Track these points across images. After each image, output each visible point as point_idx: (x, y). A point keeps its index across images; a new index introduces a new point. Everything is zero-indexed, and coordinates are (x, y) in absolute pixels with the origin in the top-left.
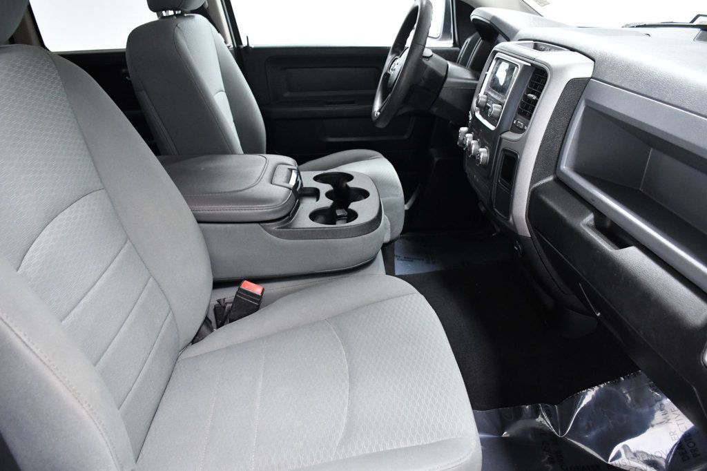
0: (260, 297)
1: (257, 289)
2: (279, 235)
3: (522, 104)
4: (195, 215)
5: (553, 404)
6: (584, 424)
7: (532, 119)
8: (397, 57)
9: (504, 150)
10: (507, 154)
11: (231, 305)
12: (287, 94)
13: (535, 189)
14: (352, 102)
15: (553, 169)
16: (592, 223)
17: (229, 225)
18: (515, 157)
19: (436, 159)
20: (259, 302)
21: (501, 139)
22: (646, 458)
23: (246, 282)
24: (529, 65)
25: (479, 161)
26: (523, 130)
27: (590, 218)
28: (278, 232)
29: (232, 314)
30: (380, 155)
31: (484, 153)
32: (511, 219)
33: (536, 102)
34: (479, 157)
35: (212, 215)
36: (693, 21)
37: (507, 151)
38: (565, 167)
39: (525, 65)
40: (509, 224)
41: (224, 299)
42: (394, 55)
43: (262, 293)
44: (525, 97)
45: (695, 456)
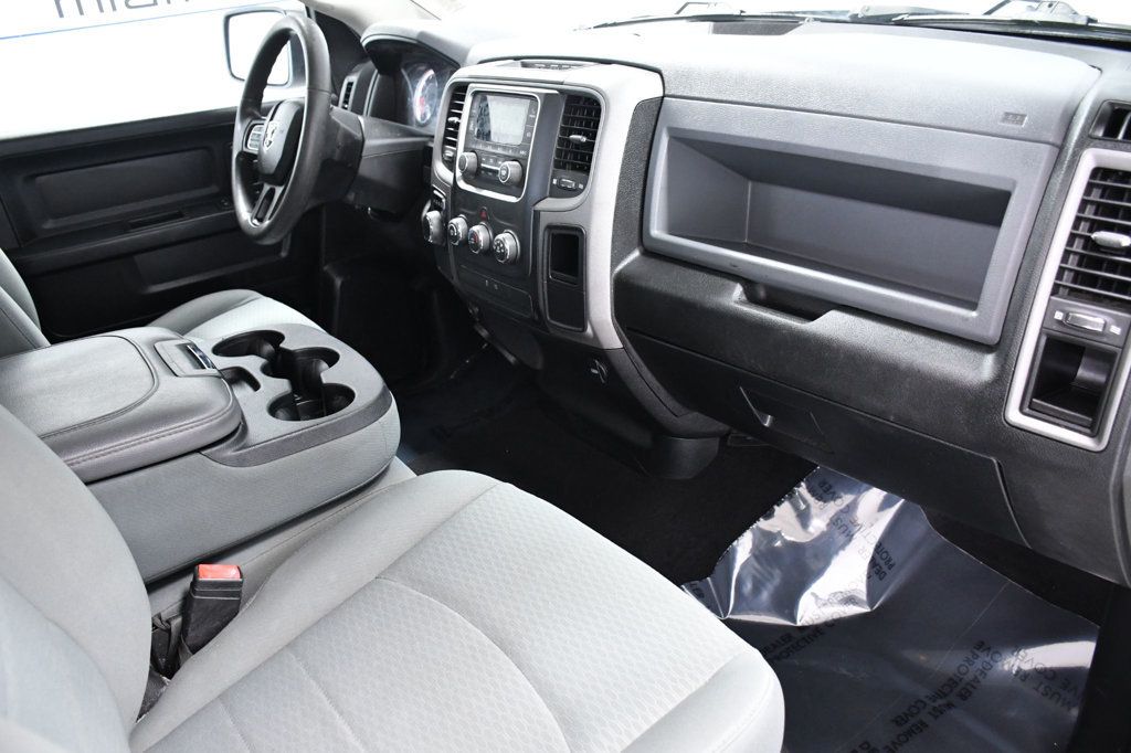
0: (239, 584)
1: (225, 572)
2: (240, 462)
3: (559, 152)
4: (78, 473)
5: (702, 577)
6: (748, 587)
7: (592, 171)
8: (254, 122)
9: (550, 227)
10: (556, 232)
11: (179, 620)
12: (49, 225)
13: (620, 273)
14: (179, 216)
15: (637, 238)
16: (744, 298)
17: (141, 474)
18: (577, 233)
19: (338, 282)
20: (238, 594)
21: (537, 213)
22: (840, 597)
23: (202, 567)
24: (556, 92)
25: (503, 255)
26: (575, 192)
27: (738, 290)
28: (238, 457)
29: (191, 634)
30: (256, 294)
31: (509, 242)
32: (589, 330)
33: (590, 146)
34: (504, 247)
35: (107, 463)
36: (678, 13)
37: (556, 227)
38: (657, 230)
39: (547, 94)
40: (587, 338)
41: (159, 617)
42: (248, 121)
43: (241, 576)
44: (564, 142)
45: (890, 567)
